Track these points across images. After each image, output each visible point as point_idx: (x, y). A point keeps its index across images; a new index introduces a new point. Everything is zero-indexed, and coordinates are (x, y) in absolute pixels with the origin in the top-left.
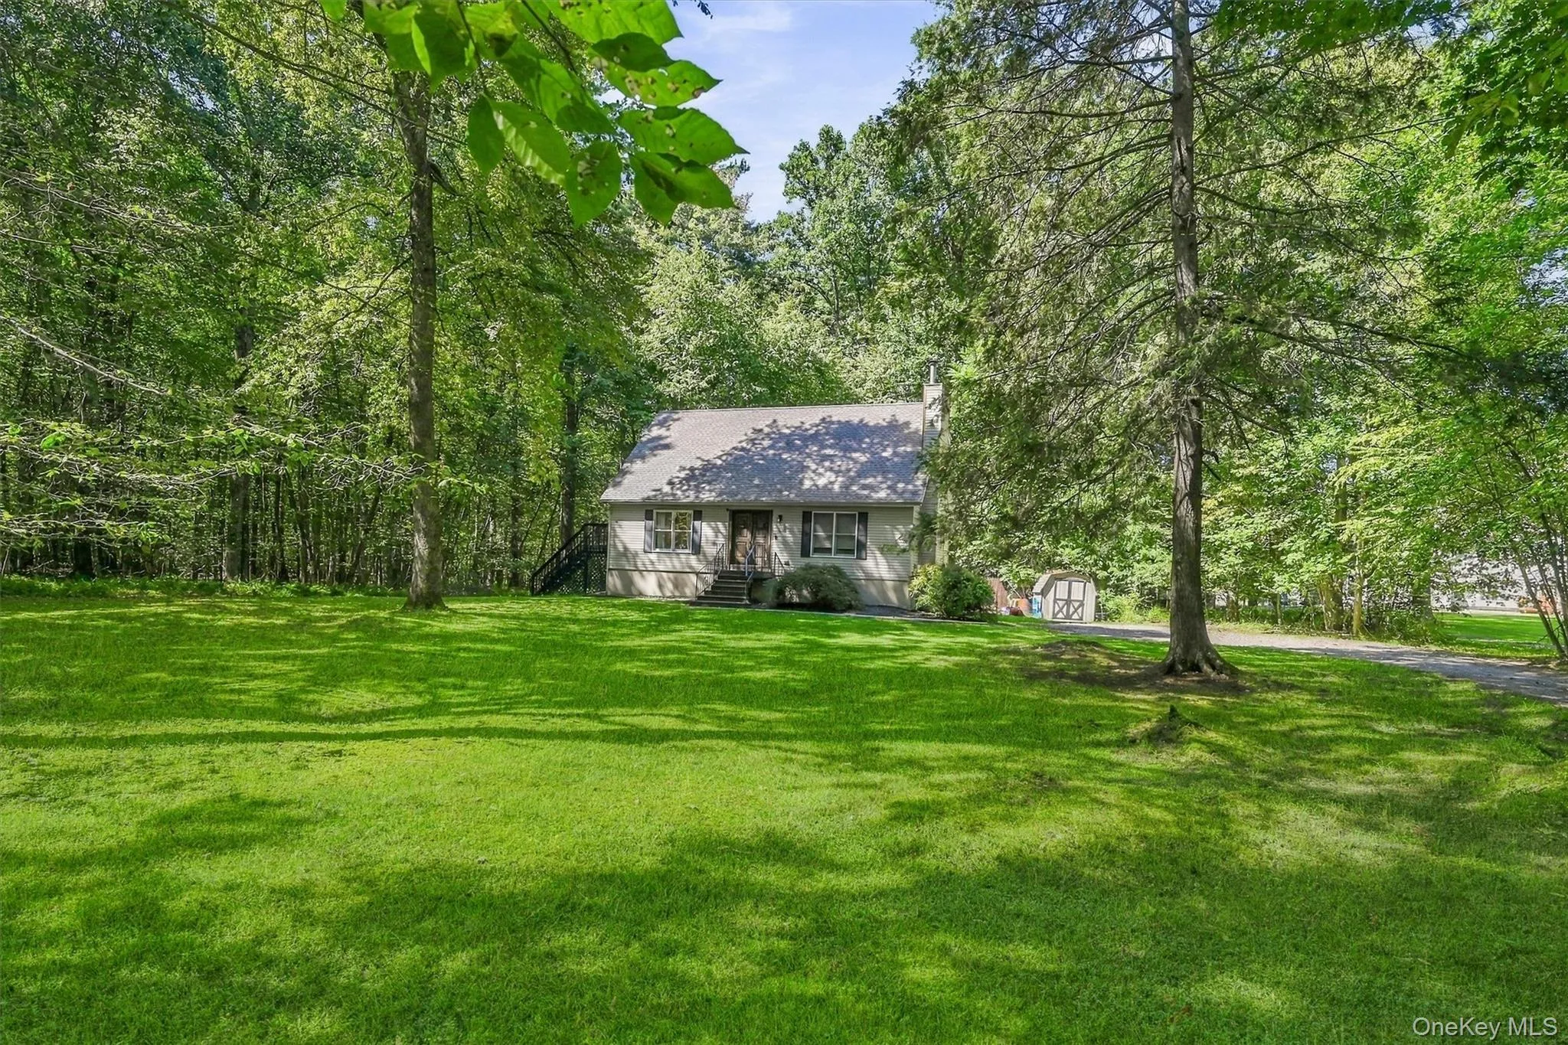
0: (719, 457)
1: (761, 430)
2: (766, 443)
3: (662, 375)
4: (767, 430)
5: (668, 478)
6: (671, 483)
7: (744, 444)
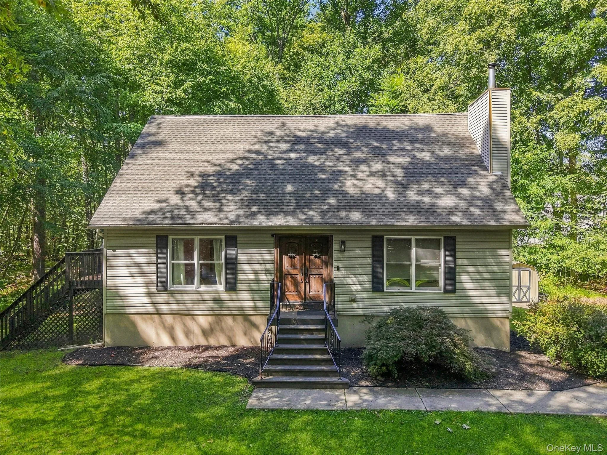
0: (232, 161)
1: (271, 133)
2: (284, 146)
3: (135, 87)
4: (278, 133)
5: (174, 186)
6: (180, 192)
7: (257, 147)
